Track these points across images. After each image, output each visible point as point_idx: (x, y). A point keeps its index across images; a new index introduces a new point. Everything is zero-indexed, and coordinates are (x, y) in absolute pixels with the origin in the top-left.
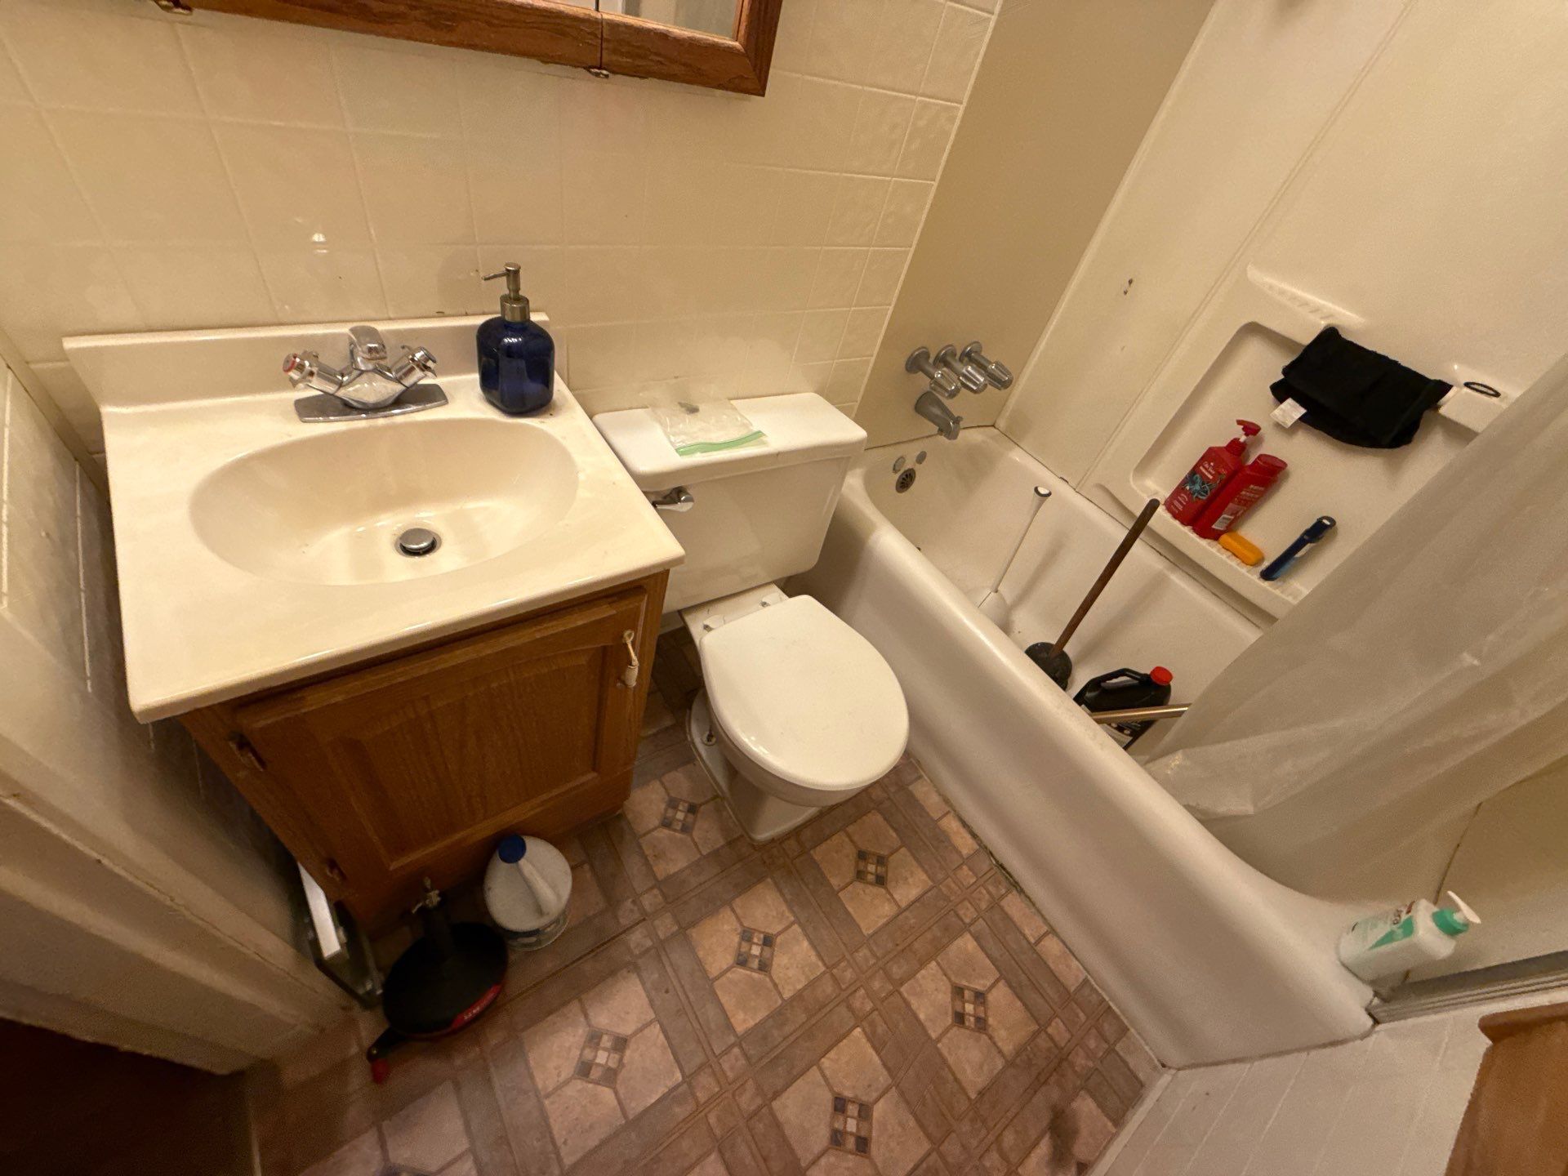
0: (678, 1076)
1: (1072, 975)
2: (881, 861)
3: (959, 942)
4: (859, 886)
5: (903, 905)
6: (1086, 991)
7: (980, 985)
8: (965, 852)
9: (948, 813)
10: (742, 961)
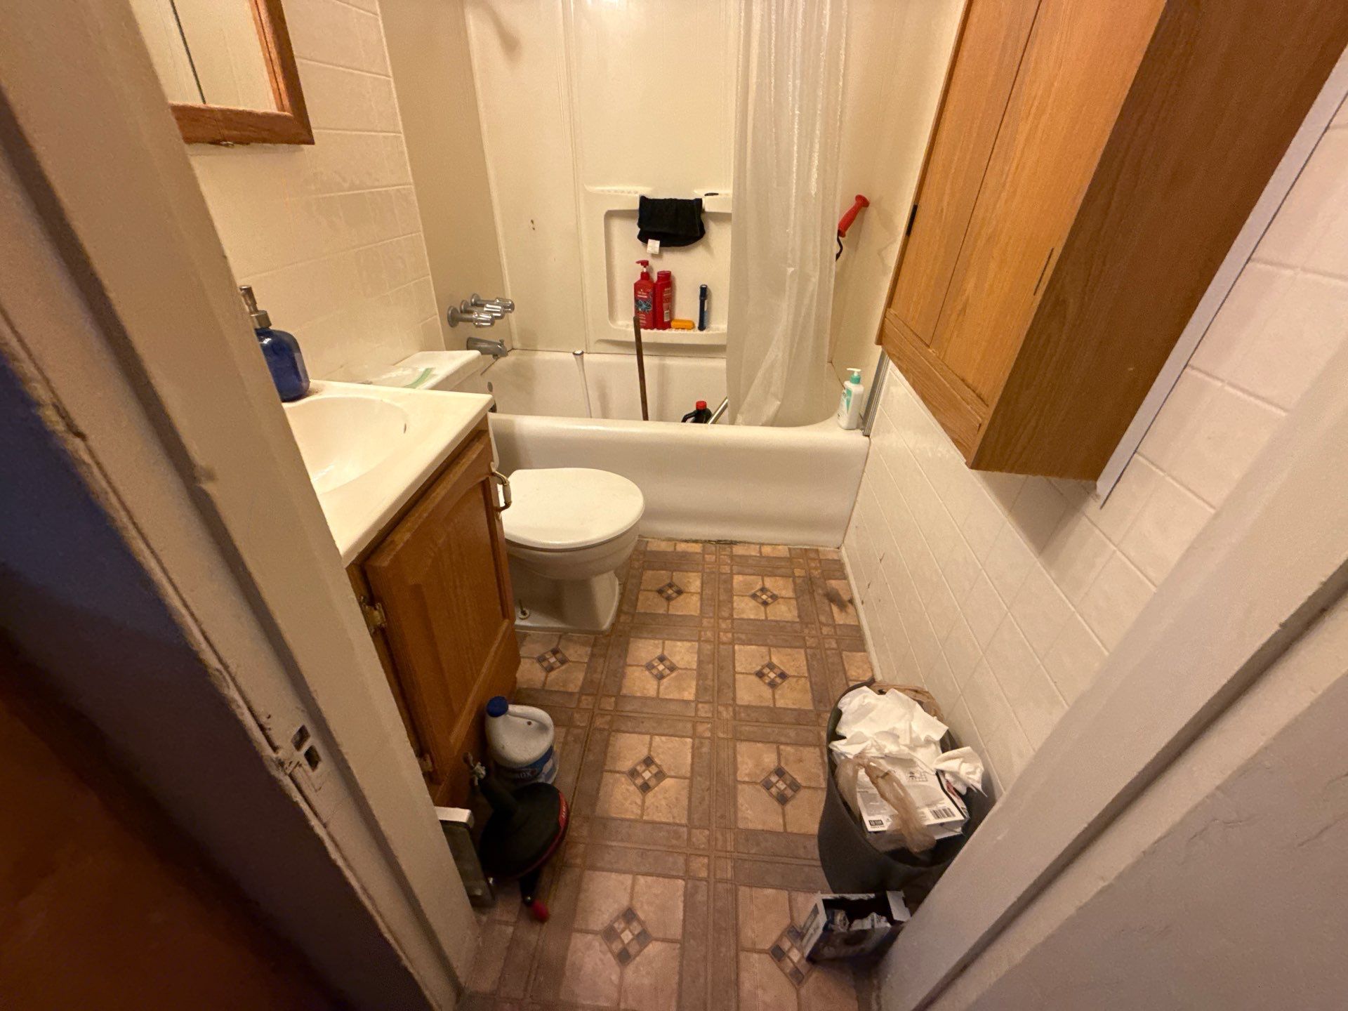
0: (689, 740)
1: (782, 551)
2: (671, 586)
3: (735, 581)
4: (673, 603)
5: (699, 591)
6: (793, 552)
7: (759, 587)
8: (699, 550)
9: (675, 543)
10: (660, 677)
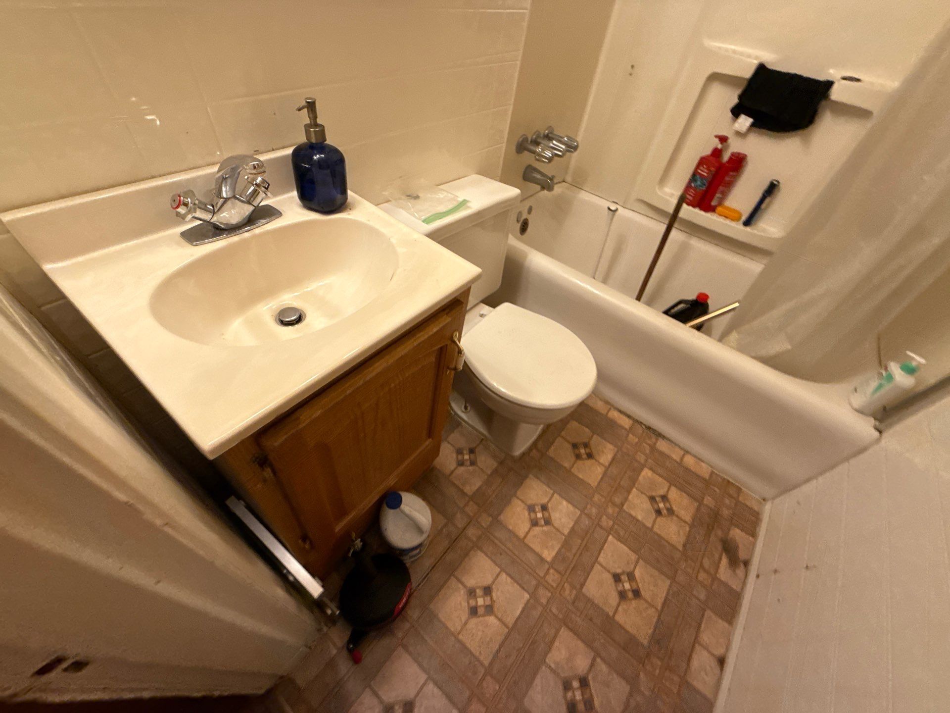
0: (527, 596)
1: (704, 471)
2: (586, 445)
3: (643, 473)
4: (580, 462)
5: (607, 464)
6: (714, 476)
7: (662, 492)
8: (627, 427)
9: (610, 409)
10: (535, 523)
